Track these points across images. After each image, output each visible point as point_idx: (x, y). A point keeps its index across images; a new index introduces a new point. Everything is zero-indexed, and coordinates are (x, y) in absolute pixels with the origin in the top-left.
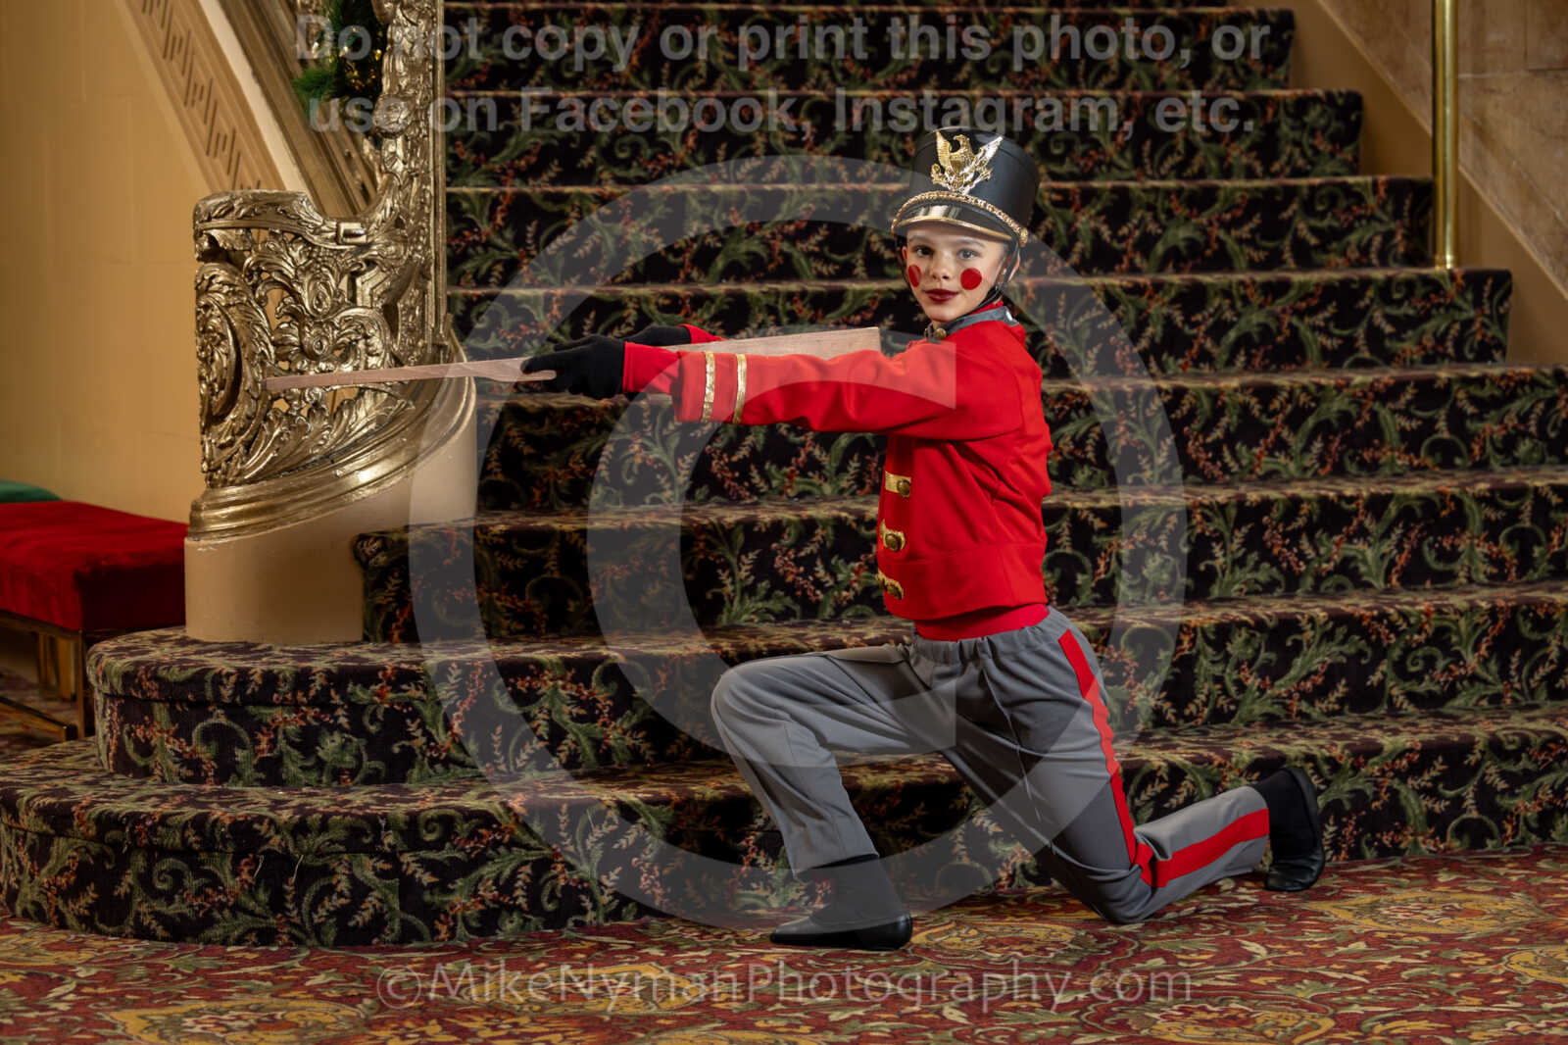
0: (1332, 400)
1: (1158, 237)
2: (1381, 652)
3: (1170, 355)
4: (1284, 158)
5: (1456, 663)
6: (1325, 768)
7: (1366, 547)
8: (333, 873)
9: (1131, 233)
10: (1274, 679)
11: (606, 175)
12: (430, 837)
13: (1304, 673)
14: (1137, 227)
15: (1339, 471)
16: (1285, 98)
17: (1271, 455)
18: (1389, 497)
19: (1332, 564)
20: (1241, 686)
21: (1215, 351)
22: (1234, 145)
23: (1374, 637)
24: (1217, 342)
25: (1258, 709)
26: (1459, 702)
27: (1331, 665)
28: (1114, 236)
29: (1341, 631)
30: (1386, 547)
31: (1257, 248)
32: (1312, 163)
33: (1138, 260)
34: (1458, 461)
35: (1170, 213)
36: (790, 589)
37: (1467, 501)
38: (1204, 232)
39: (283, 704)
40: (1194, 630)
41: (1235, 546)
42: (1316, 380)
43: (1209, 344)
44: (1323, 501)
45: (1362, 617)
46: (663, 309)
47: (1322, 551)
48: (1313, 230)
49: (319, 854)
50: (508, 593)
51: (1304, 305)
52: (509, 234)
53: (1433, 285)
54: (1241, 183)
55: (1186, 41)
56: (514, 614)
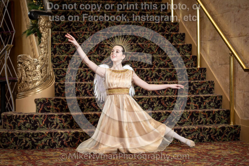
1: (158, 63)
3: (156, 79)
4: (181, 53)
5: (185, 119)
8: (23, 140)
12: (35, 136)
14: (155, 62)
15: (177, 94)
16: (180, 45)
17: (167, 92)
19: (171, 106)
21: (163, 78)
26: (185, 124)
27: (166, 119)
28: (152, 63)
29: (167, 114)
31: (173, 65)
32: (185, 53)
33: (155, 66)
34: (194, 93)
35: (160, 60)
36: (94, 107)
37: (191, 98)
38: (165, 63)
39: (21, 119)
41: (157, 103)
44: (170, 98)
45: (170, 112)
46: (84, 71)
47: (170, 104)
49: (21, 137)
50: (55, 107)
51: (175, 72)
52: (66, 62)
53: (195, 70)
55: (169, 37)
56: (56, 109)
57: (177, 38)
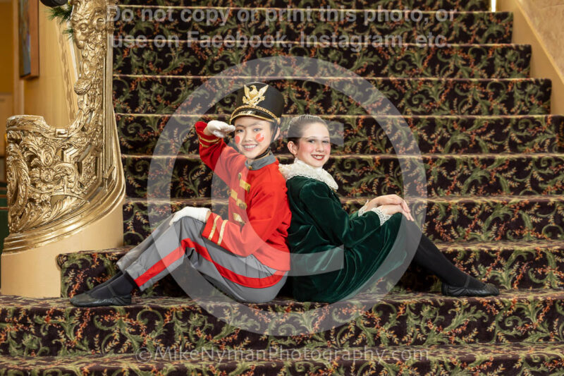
0: (500, 210)
1: (448, 139)
2: (492, 317)
3: (441, 188)
4: (517, 106)
5: (528, 323)
6: (448, 367)
7: (501, 272)
9: (436, 137)
10: (444, 327)
11: (220, 110)
13: (457, 325)
14: (439, 135)
15: (504, 238)
16: (517, 81)
17: (473, 231)
18: (512, 252)
19: (485, 279)
20: (428, 330)
21: (462, 187)
22: (494, 101)
23: (489, 311)
24: (462, 182)
25: (435, 339)
26: (528, 340)
27: (470, 322)
28: (429, 138)
29: (473, 308)
30: (513, 272)
31: (493, 144)
32: (529, 109)
33: (439, 148)
34: (559, 236)
35: (453, 129)
37: (548, 254)
38: (469, 137)
39: (9, 322)
40: (406, 306)
42: (494, 200)
43: (458, 184)
44: (481, 252)
45: (483, 303)
47: (482, 273)
48: (519, 137)
51: (501, 168)
54: (487, 117)
55: (483, 57)
57: (506, 60)
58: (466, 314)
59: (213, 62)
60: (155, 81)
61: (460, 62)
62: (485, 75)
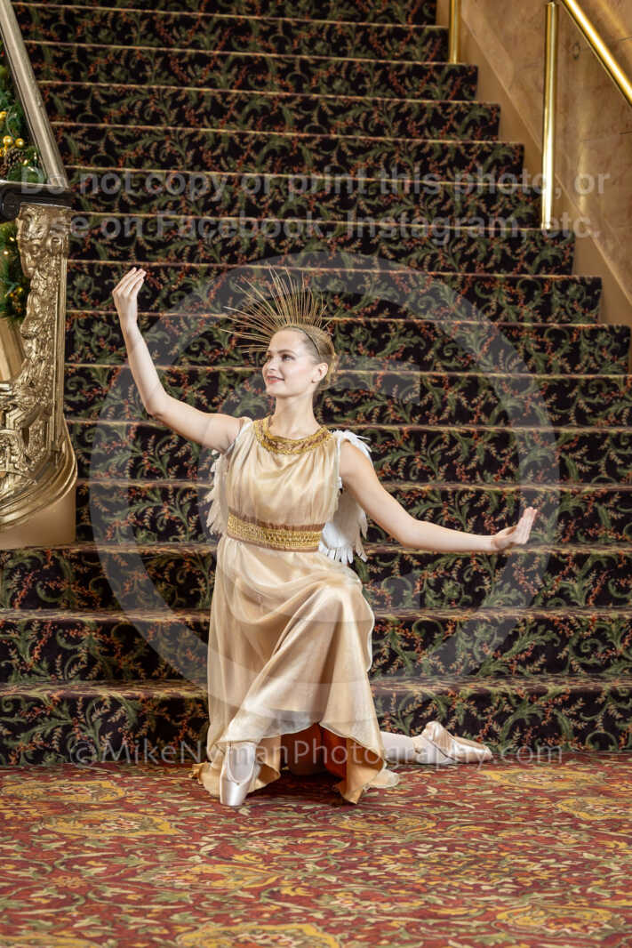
0: (570, 501)
2: (565, 641)
3: (489, 472)
4: (584, 362)
5: (610, 649)
6: (514, 701)
7: (574, 583)
9: (479, 402)
10: (504, 651)
11: (184, 360)
12: (7, 710)
13: (520, 650)
14: (483, 399)
15: (574, 540)
16: (583, 328)
18: (587, 556)
19: (553, 592)
22: (553, 354)
23: (561, 632)
25: (493, 668)
26: (610, 670)
27: (536, 647)
29: (541, 628)
30: (588, 583)
31: (554, 413)
32: (600, 366)
33: (483, 417)
40: (455, 623)
42: (561, 489)
43: (511, 466)
44: (549, 556)
45: (554, 621)
47: (548, 583)
48: (588, 404)
50: (80, 585)
51: (567, 447)
54: (546, 376)
55: (536, 293)
56: (82, 597)
57: (567, 297)
58: (531, 636)
59: (170, 292)
60: (97, 319)
61: (504, 300)
62: (539, 318)
